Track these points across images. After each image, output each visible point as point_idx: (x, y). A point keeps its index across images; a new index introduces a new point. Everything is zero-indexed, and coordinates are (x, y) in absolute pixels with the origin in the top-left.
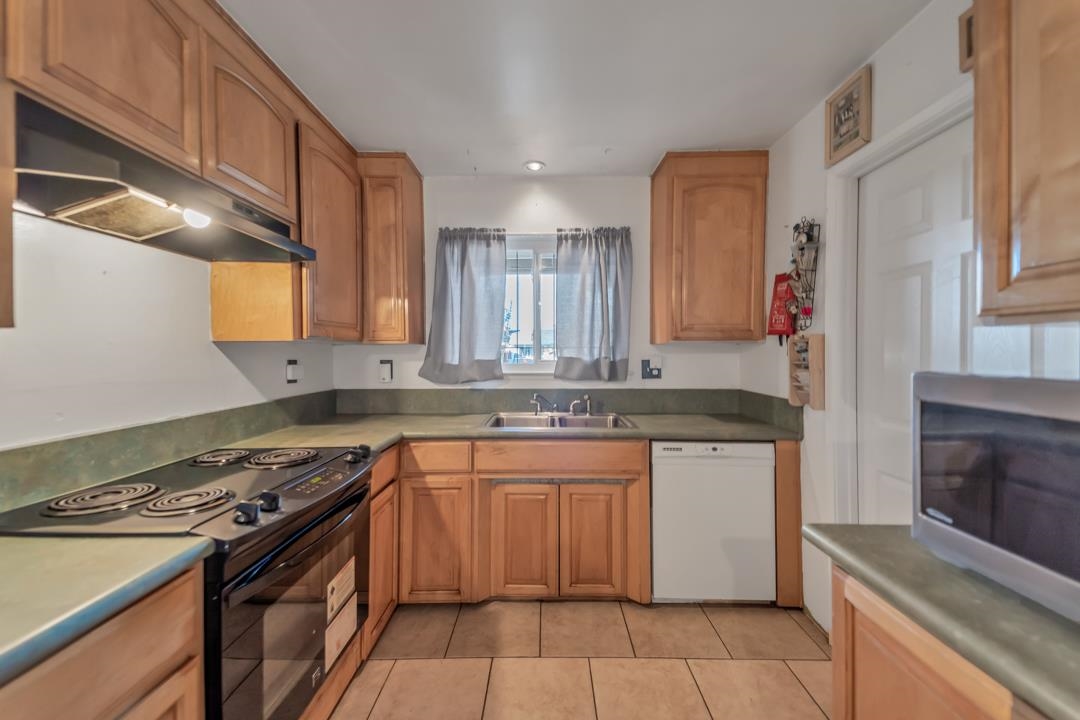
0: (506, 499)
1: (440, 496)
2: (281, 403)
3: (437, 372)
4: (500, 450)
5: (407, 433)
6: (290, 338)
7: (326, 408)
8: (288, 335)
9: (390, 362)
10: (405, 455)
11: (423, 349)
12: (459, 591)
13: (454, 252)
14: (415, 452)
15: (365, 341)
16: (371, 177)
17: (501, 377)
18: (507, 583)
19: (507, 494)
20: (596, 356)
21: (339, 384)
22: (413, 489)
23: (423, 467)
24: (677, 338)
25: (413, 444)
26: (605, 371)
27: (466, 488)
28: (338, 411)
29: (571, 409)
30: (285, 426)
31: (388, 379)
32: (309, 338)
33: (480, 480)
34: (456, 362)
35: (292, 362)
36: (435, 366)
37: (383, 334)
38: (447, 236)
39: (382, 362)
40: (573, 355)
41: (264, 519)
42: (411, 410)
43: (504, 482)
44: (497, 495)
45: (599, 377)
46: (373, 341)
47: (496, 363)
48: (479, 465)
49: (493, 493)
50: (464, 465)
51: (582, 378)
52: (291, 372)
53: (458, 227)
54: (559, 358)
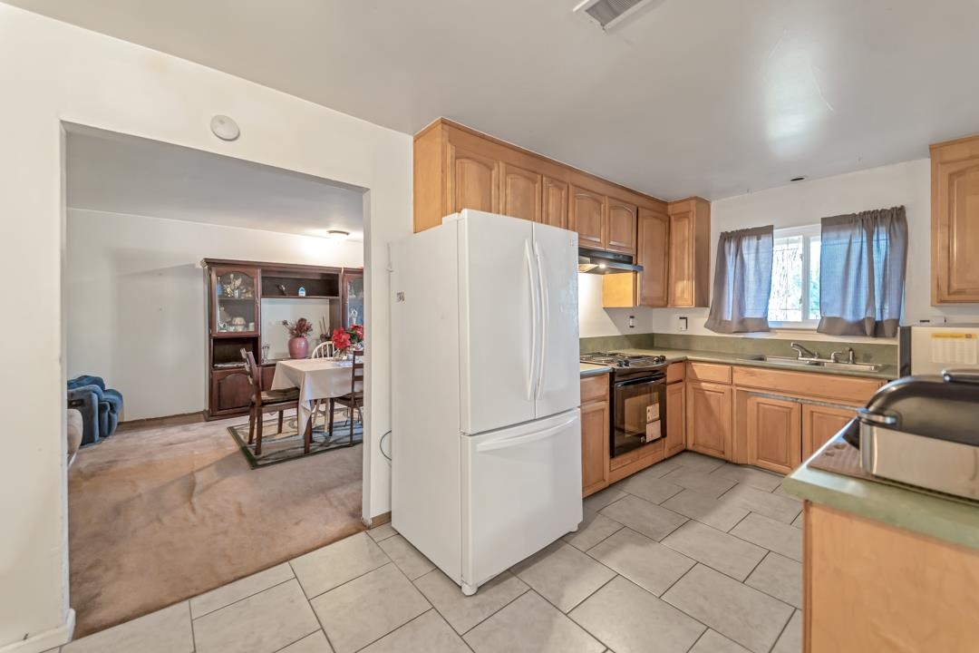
0: (758, 406)
1: (710, 395)
2: (627, 336)
3: (717, 325)
4: (752, 374)
5: (690, 357)
6: (631, 305)
7: (648, 341)
8: (630, 304)
9: (686, 318)
10: (688, 370)
11: (708, 310)
12: (723, 453)
13: (731, 248)
14: (695, 368)
15: (669, 306)
16: (675, 215)
17: (768, 330)
18: (758, 458)
19: (758, 403)
20: (862, 316)
21: (656, 330)
22: (694, 388)
23: (699, 377)
24: (942, 301)
25: (693, 364)
26: (868, 329)
27: (727, 394)
28: (655, 345)
29: (832, 357)
30: (629, 348)
31: (684, 327)
32: (640, 305)
33: (738, 390)
34: (730, 319)
35: (632, 317)
36: (716, 322)
37: (680, 303)
38: (726, 237)
39: (681, 318)
40: (837, 315)
41: (625, 367)
42: (699, 348)
43: (757, 395)
44: (751, 403)
45: (863, 334)
46: (674, 306)
47: (764, 320)
48: (735, 381)
49: (748, 401)
50: (726, 380)
51: (844, 334)
52: (631, 322)
53: (734, 230)
54: (822, 318)
